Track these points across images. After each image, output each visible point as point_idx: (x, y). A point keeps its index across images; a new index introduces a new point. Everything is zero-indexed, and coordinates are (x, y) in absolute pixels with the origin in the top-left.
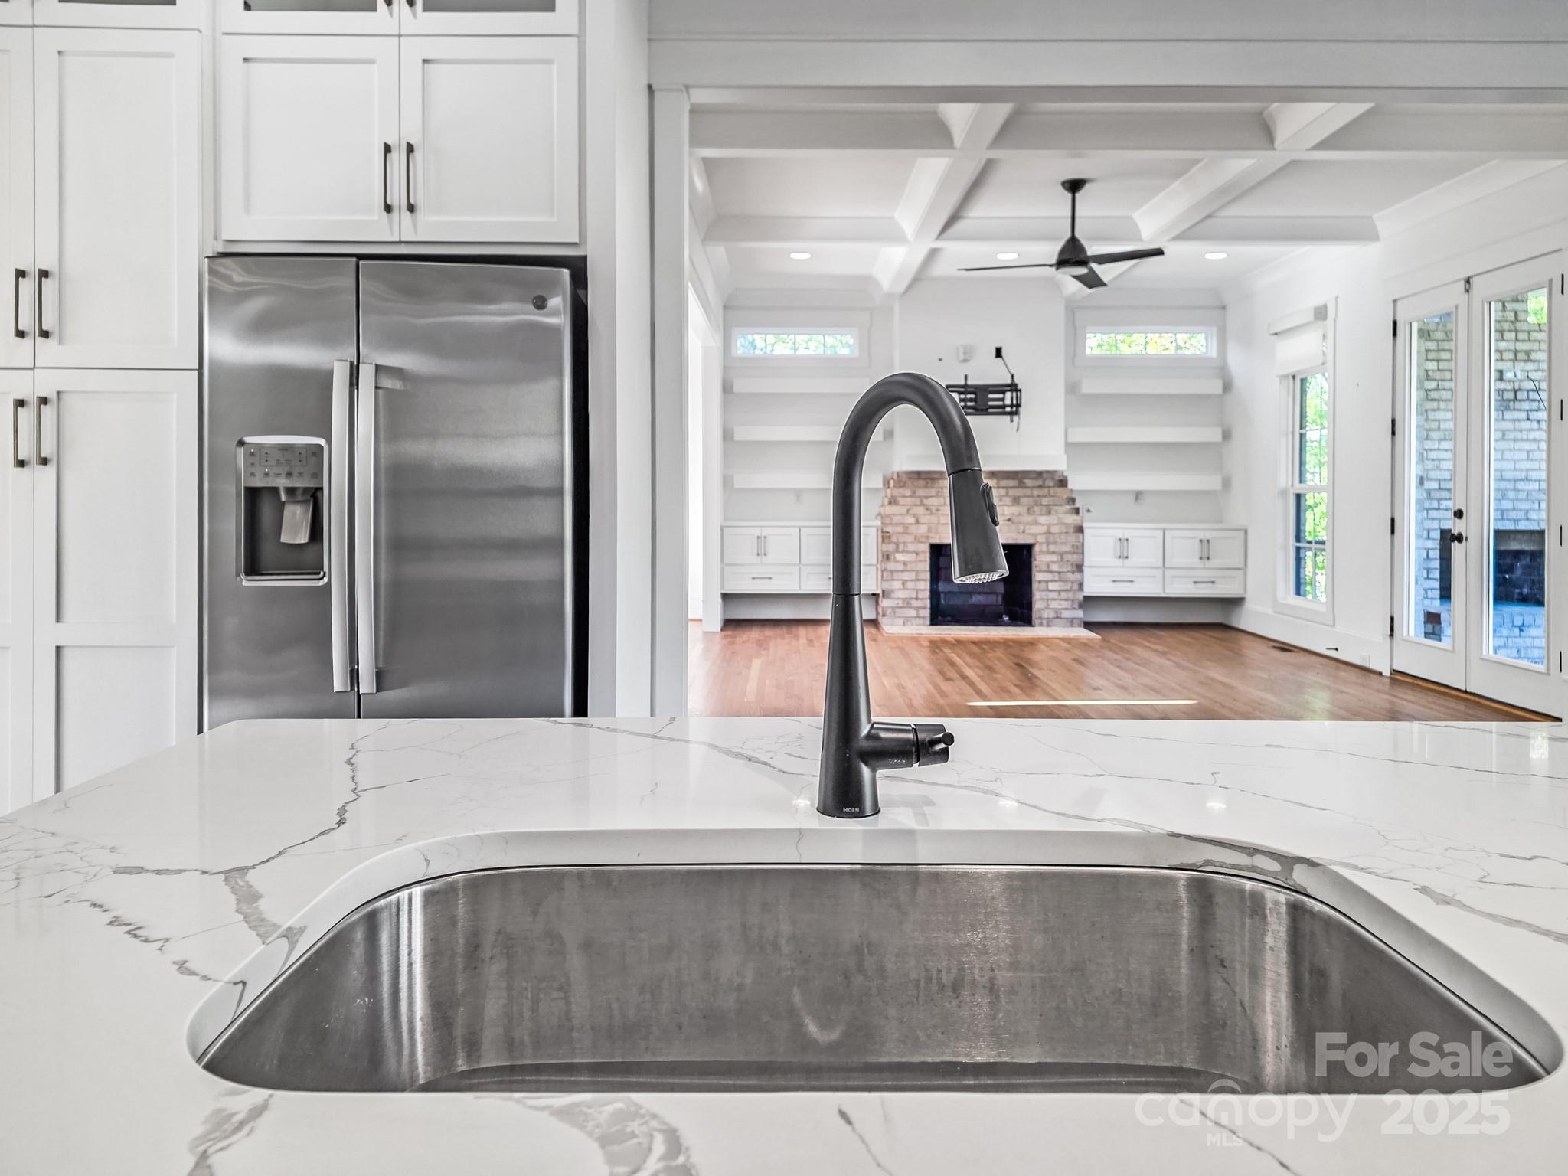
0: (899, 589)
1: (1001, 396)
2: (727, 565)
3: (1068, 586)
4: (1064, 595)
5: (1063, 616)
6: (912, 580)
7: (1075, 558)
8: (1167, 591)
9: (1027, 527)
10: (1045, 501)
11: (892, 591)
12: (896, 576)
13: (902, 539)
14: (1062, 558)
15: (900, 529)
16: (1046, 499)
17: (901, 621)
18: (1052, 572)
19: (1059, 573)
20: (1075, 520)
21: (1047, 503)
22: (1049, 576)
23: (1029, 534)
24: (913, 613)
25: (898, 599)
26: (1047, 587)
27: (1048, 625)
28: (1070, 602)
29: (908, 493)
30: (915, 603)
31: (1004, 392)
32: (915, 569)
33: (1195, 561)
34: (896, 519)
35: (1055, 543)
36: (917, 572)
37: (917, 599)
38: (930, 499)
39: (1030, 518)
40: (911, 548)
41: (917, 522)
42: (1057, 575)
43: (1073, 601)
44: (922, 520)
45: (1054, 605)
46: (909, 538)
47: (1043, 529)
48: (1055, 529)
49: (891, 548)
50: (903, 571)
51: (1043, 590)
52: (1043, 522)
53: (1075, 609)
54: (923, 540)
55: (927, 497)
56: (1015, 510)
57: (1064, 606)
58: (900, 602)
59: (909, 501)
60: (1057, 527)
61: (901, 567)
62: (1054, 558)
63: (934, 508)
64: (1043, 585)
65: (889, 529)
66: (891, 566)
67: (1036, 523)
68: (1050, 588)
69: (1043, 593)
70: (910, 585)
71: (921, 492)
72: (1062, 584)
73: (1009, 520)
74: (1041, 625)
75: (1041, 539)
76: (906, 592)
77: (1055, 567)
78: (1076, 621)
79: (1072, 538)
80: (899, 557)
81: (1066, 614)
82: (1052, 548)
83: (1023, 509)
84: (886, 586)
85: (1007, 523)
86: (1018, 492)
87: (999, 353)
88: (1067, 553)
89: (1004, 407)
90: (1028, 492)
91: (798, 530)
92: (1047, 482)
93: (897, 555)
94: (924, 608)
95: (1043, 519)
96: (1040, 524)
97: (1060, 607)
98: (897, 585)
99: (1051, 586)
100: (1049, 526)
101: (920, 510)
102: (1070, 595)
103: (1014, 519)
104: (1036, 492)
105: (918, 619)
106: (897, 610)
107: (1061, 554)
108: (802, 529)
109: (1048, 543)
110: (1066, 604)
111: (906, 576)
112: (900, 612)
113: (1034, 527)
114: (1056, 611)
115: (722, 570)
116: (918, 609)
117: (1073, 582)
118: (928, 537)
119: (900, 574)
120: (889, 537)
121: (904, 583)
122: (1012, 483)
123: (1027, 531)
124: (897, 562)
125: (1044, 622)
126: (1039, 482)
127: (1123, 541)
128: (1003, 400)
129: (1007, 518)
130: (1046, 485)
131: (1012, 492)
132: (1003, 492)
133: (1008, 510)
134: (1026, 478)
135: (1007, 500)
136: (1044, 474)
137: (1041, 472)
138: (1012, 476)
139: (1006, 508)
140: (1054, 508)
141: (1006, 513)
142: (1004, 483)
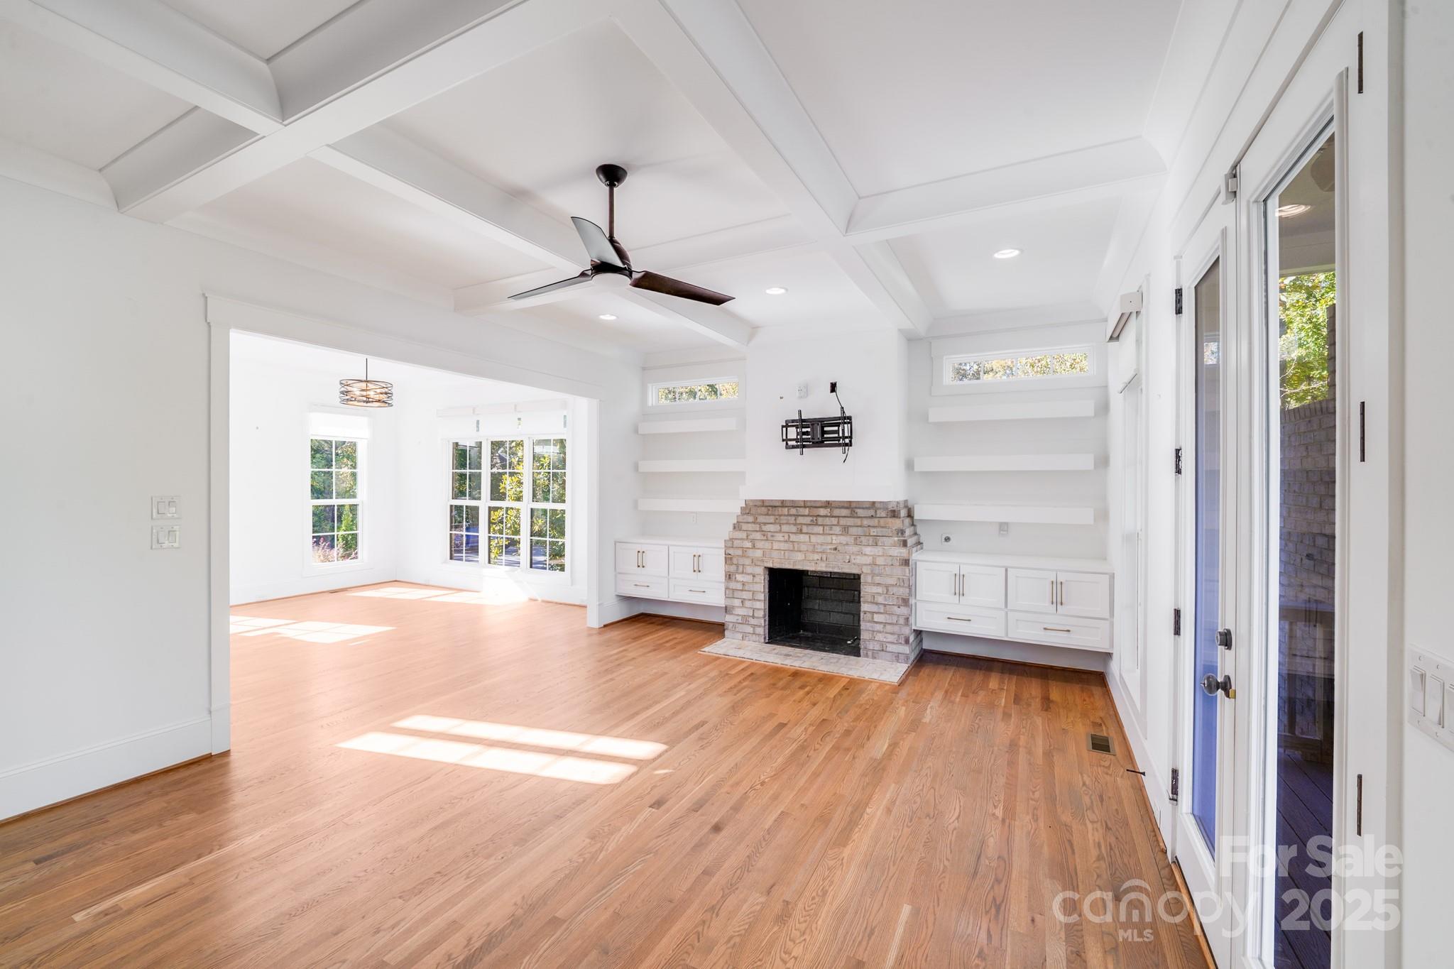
0: (738, 607)
1: (836, 428)
2: (620, 573)
3: (894, 619)
4: (889, 628)
5: (888, 649)
6: (750, 600)
7: (902, 592)
8: (1009, 636)
9: (853, 557)
10: (873, 532)
11: (733, 607)
12: (736, 594)
13: (741, 561)
14: (887, 590)
15: (739, 552)
16: (875, 530)
17: (740, 636)
18: (877, 604)
19: (885, 605)
20: (901, 553)
21: (875, 534)
22: (874, 608)
23: (854, 564)
24: (750, 630)
25: (738, 615)
26: (873, 618)
27: (874, 658)
28: (896, 636)
29: (751, 519)
30: (752, 621)
31: (838, 425)
32: (752, 589)
33: (1046, 605)
34: (737, 543)
35: (879, 575)
36: (754, 593)
37: (753, 617)
38: (768, 526)
39: (855, 549)
40: (749, 569)
41: (754, 547)
42: (882, 607)
43: (899, 635)
44: (759, 544)
45: (880, 637)
46: (747, 562)
47: (868, 560)
48: (880, 561)
49: (733, 568)
50: (742, 590)
51: (869, 622)
52: (868, 553)
53: (901, 643)
54: (759, 563)
55: (765, 524)
56: (843, 539)
57: (889, 640)
58: (740, 618)
59: (750, 527)
60: (882, 558)
61: (739, 586)
62: (880, 590)
63: (769, 534)
64: (869, 615)
65: (731, 551)
66: (733, 585)
67: (862, 553)
68: (875, 620)
69: (868, 624)
70: (748, 604)
71: (761, 519)
72: (887, 616)
73: (835, 549)
74: (867, 656)
75: (866, 570)
77: (880, 599)
78: (901, 657)
79: (899, 571)
80: (739, 577)
81: (891, 648)
82: (877, 579)
83: (850, 540)
84: (729, 602)
85: (832, 551)
86: (850, 522)
87: (833, 387)
88: (893, 585)
89: (838, 439)
90: (858, 522)
91: (667, 547)
92: (878, 512)
93: (737, 576)
94: (760, 626)
95: (868, 550)
96: (865, 555)
97: (886, 640)
98: (737, 603)
99: (877, 618)
100: (874, 557)
101: (758, 536)
102: (896, 629)
103: (839, 548)
104: (866, 522)
105: (754, 636)
106: (737, 625)
107: (887, 587)
108: (670, 548)
109: (873, 575)
110: (891, 638)
111: (746, 595)
112: (740, 628)
113: (858, 557)
114: (882, 643)
115: (616, 576)
116: (754, 626)
117: (898, 616)
118: (763, 561)
119: (740, 592)
120: (731, 559)
121: (743, 601)
122: (845, 512)
123: (853, 561)
124: (737, 582)
125: (870, 653)
126: (871, 512)
127: (960, 578)
128: (837, 432)
129: (834, 547)
130: (878, 516)
131: (843, 521)
132: (834, 521)
133: (836, 540)
134: (859, 508)
135: (837, 530)
136: (876, 505)
137: (874, 503)
138: (846, 505)
139: (834, 537)
140: (881, 539)
141: (834, 542)
142: (837, 512)
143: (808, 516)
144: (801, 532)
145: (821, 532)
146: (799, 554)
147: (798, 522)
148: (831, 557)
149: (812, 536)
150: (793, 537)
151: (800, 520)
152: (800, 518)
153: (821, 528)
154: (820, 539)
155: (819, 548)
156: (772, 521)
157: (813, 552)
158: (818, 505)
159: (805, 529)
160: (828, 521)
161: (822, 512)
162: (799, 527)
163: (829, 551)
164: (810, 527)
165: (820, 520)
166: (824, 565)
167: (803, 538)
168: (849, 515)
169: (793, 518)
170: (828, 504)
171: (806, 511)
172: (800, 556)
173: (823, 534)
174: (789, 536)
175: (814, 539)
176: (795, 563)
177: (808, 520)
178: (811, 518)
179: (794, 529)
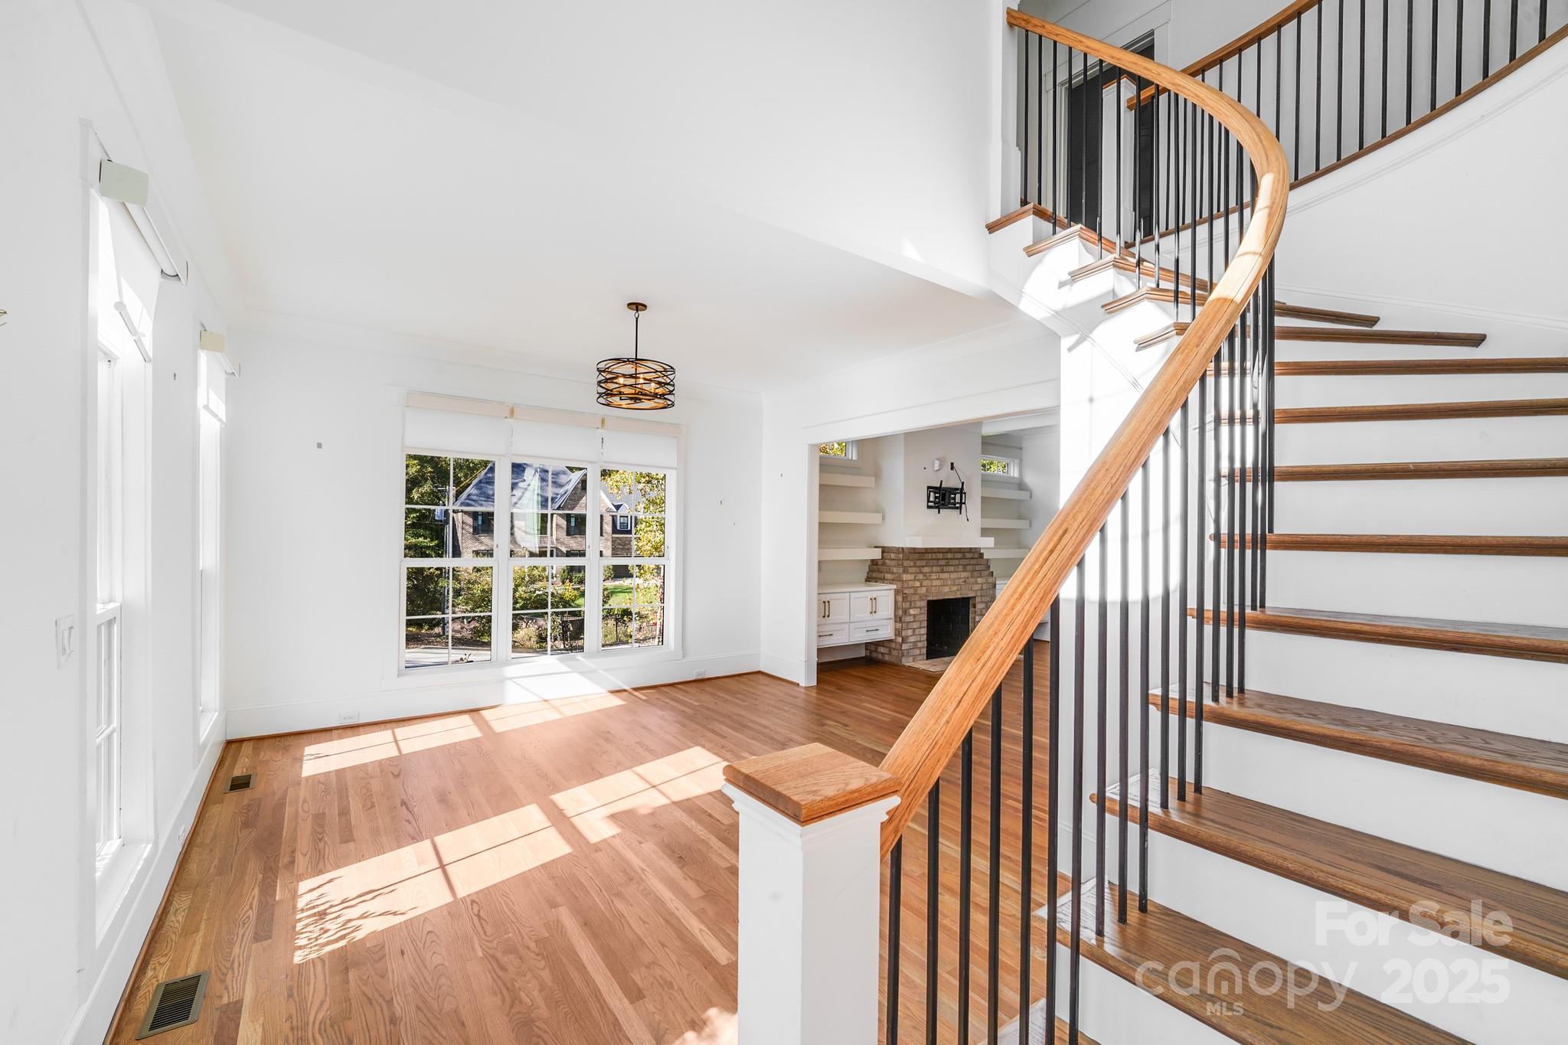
0: (911, 636)
6: (918, 628)
10: (978, 568)
11: (908, 636)
12: (909, 626)
13: (913, 598)
15: (912, 591)
16: (978, 566)
17: (913, 658)
20: (990, 580)
24: (919, 651)
25: (911, 642)
29: (912, 564)
30: (919, 644)
32: (919, 619)
34: (909, 584)
35: (984, 596)
36: (920, 622)
37: (920, 641)
38: (924, 568)
39: (974, 580)
40: (917, 604)
41: (921, 586)
44: (923, 583)
46: (916, 597)
47: (975, 587)
48: (985, 587)
49: (907, 605)
50: (913, 622)
52: (980, 582)
54: (924, 598)
55: (922, 567)
56: (966, 574)
58: (912, 644)
59: (913, 570)
60: (985, 585)
61: (912, 619)
62: (984, 606)
63: (927, 575)
65: (907, 591)
66: (907, 618)
67: (977, 583)
70: (916, 631)
73: (965, 582)
75: (978, 593)
76: (915, 637)
79: (992, 592)
80: (912, 612)
82: (983, 599)
83: (969, 574)
84: (905, 633)
86: (964, 562)
87: (953, 467)
88: (989, 602)
91: (848, 594)
94: (924, 647)
95: (979, 580)
100: (982, 584)
101: (921, 577)
104: (972, 562)
105: (921, 655)
106: (910, 650)
107: (987, 603)
108: (853, 594)
111: (914, 625)
112: (912, 652)
116: (920, 647)
118: (926, 596)
120: (907, 597)
121: (914, 630)
126: (972, 555)
128: (954, 499)
129: (964, 580)
130: (975, 557)
131: (961, 562)
132: (957, 562)
133: (963, 575)
134: (967, 552)
135: (961, 568)
136: (973, 550)
137: (971, 548)
138: (958, 551)
140: (983, 572)
141: (962, 577)
142: (956, 555)
143: (943, 559)
144: (943, 571)
145: (953, 570)
147: (939, 564)
148: (963, 588)
149: (951, 574)
150: (941, 576)
152: (940, 561)
153: (953, 567)
154: (955, 576)
155: (957, 582)
156: (925, 564)
157: (954, 585)
158: (945, 551)
159: (945, 569)
160: (954, 562)
161: (950, 556)
162: (942, 567)
164: (947, 567)
165: (952, 562)
166: (958, 593)
167: (946, 575)
168: (962, 557)
169: (936, 561)
170: (950, 550)
171: (941, 556)
172: (947, 589)
173: (955, 572)
174: (938, 575)
175: (953, 576)
176: (945, 595)
177: (944, 562)
178: (945, 560)
179: (939, 569)
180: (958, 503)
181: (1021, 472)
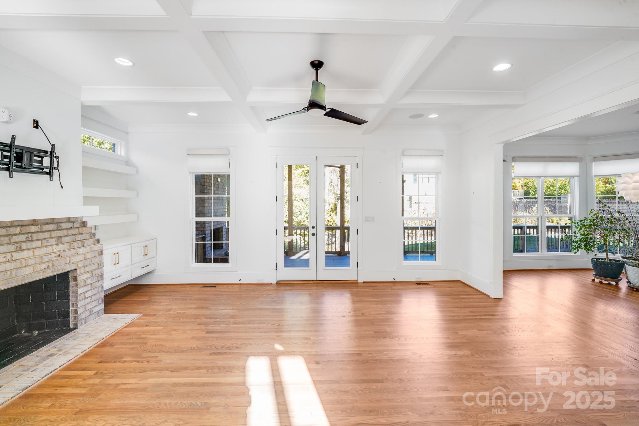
1: (40, 158)
3: (96, 291)
4: (94, 298)
5: (94, 312)
7: (99, 271)
8: (132, 276)
9: (71, 259)
10: (79, 237)
14: (92, 274)
18: (87, 285)
19: (91, 284)
20: (98, 247)
21: (79, 239)
22: (85, 289)
23: (73, 263)
27: (86, 322)
28: (97, 301)
31: (41, 156)
33: (142, 257)
35: (88, 265)
39: (73, 252)
42: (90, 286)
43: (98, 299)
45: (89, 306)
47: (81, 257)
48: (88, 256)
51: (82, 299)
52: (81, 253)
53: (100, 303)
56: (61, 247)
57: (94, 305)
60: (90, 254)
62: (88, 275)
64: (82, 295)
67: (78, 254)
68: (86, 296)
72: (93, 290)
73: (59, 256)
75: (80, 265)
77: (89, 281)
78: (100, 312)
79: (97, 259)
81: (95, 310)
82: (87, 269)
83: (66, 246)
85: (57, 258)
86: (59, 233)
87: (36, 124)
88: (94, 269)
89: (42, 168)
90: (65, 232)
95: (81, 251)
97: (92, 307)
100: (85, 254)
102: (97, 296)
103: (63, 254)
104: (71, 232)
107: (92, 272)
109: (84, 267)
110: (95, 303)
113: (76, 257)
114: (90, 310)
117: (98, 287)
123: (71, 261)
125: (84, 320)
126: (70, 225)
127: (117, 254)
129: (58, 254)
130: (75, 227)
131: (54, 234)
132: (47, 235)
133: (56, 249)
134: (62, 223)
135: (53, 241)
136: (71, 219)
137: (69, 218)
138: (50, 221)
139: (54, 247)
140: (86, 242)
141: (55, 251)
142: (46, 227)
143: (21, 234)
144: (20, 249)
145: (40, 245)
146: (27, 269)
147: (13, 241)
149: (35, 250)
150: (16, 256)
151: (15, 239)
152: (14, 237)
153: (40, 242)
154: (43, 251)
155: (46, 259)
157: (41, 263)
158: (25, 224)
159: (24, 246)
160: (41, 236)
161: (33, 229)
162: (18, 245)
163: (54, 259)
164: (29, 244)
165: (35, 236)
166: (50, 271)
167: (25, 254)
168: (56, 229)
169: (7, 238)
170: (35, 222)
171: (18, 230)
172: (28, 271)
173: (42, 247)
174: (12, 256)
175: (37, 252)
176: (23, 278)
177: (23, 238)
178: (26, 235)
179: (12, 248)
180: (47, 167)
181: (127, 151)
